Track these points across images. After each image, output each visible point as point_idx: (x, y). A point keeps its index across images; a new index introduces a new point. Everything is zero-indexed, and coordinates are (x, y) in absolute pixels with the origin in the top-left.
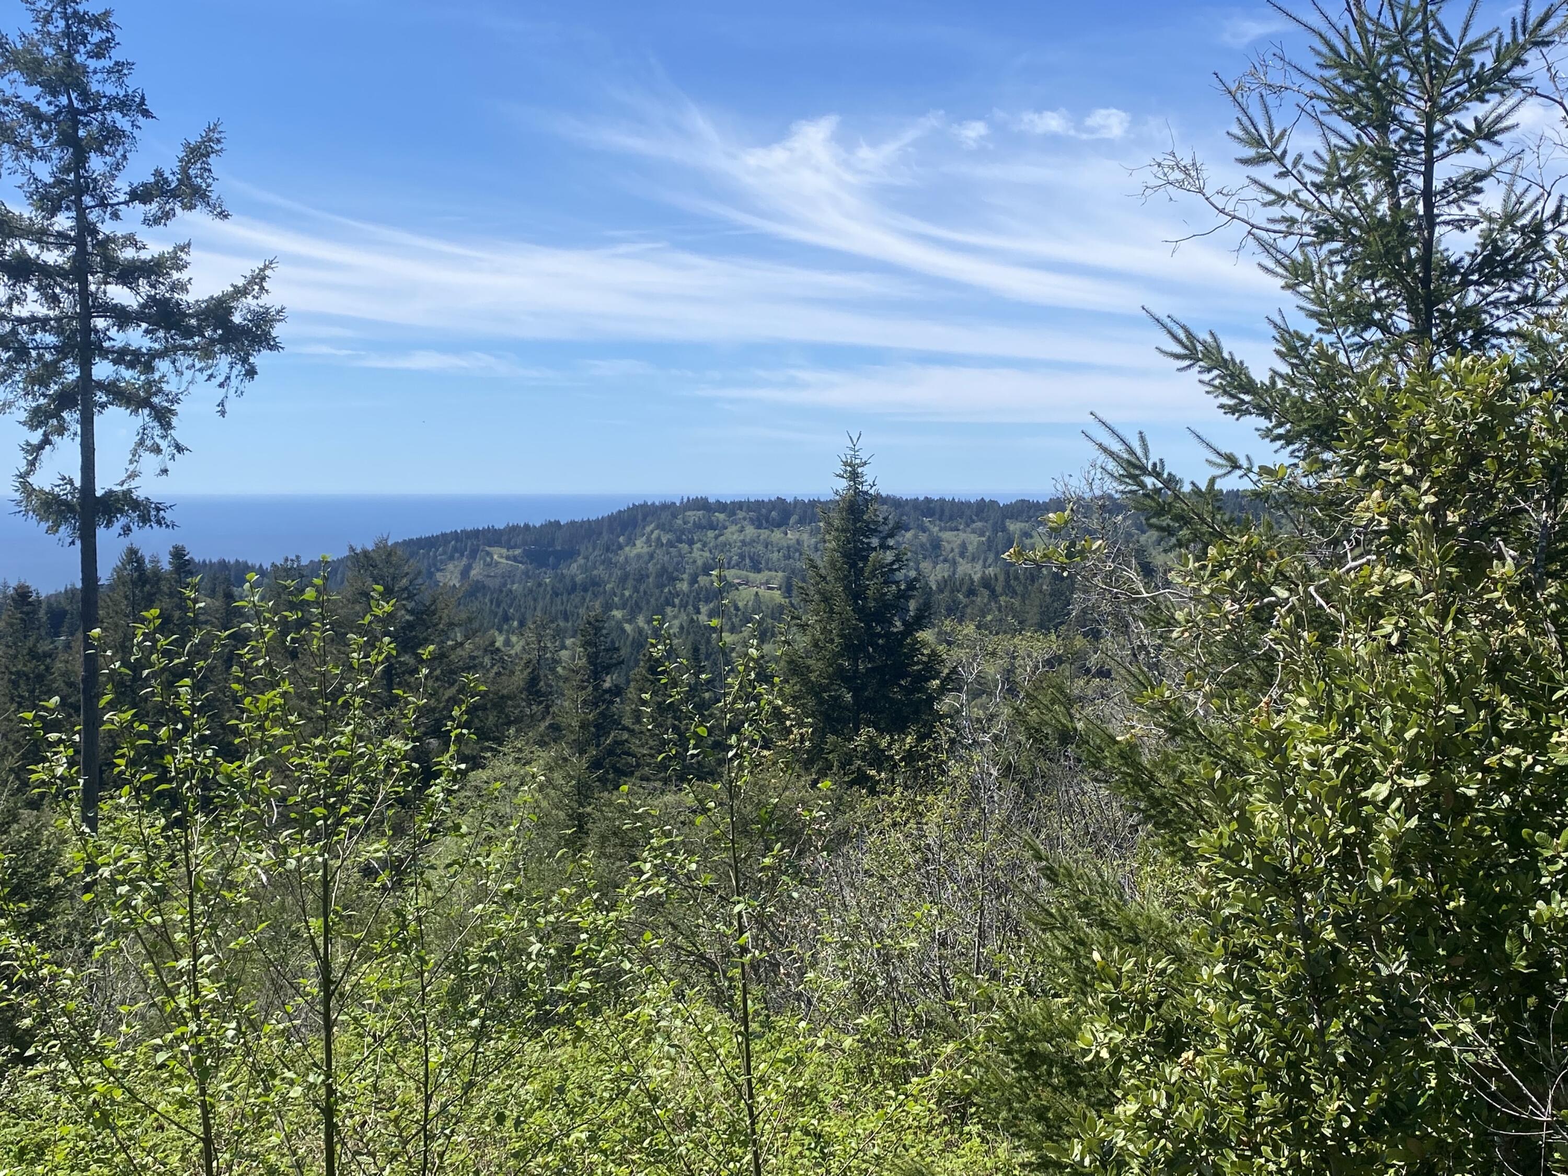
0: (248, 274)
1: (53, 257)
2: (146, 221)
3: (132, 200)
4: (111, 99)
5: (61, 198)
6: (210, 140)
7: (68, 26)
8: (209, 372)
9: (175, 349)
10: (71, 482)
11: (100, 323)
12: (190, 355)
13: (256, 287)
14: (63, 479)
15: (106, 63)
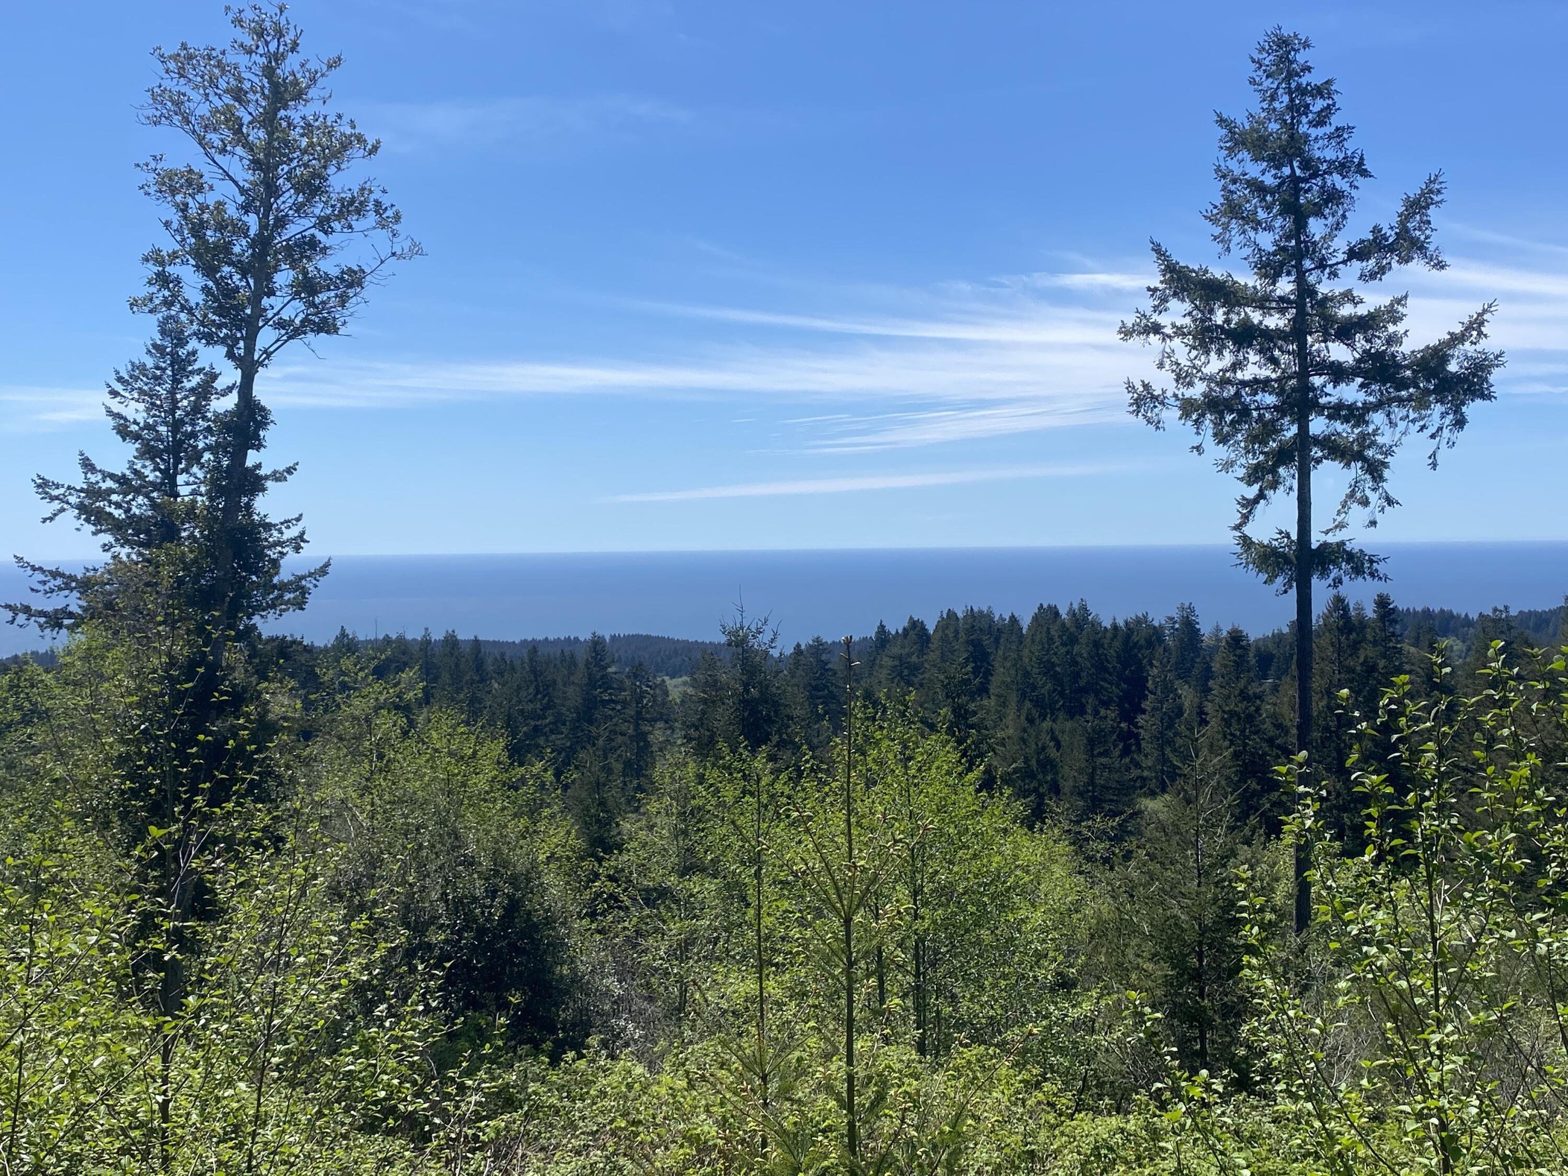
0: (1466, 320)
1: (1275, 321)
2: (1362, 277)
3: (1350, 258)
4: (1331, 162)
5: (1282, 264)
6: (1431, 192)
7: (1292, 100)
8: (1422, 423)
9: (1390, 401)
10: (1288, 536)
11: (1317, 381)
12: (1405, 407)
13: (1475, 333)
14: (1281, 533)
15: (1328, 129)
